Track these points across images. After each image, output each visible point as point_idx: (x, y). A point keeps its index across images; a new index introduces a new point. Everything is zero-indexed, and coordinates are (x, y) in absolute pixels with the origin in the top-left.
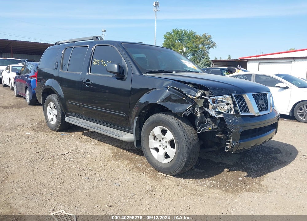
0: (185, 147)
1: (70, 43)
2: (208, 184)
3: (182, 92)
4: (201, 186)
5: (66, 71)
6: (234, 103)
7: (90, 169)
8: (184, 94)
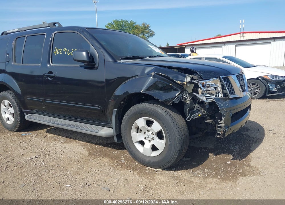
0: (177, 138)
1: (20, 32)
2: (201, 173)
3: (169, 78)
4: (195, 176)
5: (21, 63)
6: (223, 85)
7: (68, 173)
8: (172, 80)
